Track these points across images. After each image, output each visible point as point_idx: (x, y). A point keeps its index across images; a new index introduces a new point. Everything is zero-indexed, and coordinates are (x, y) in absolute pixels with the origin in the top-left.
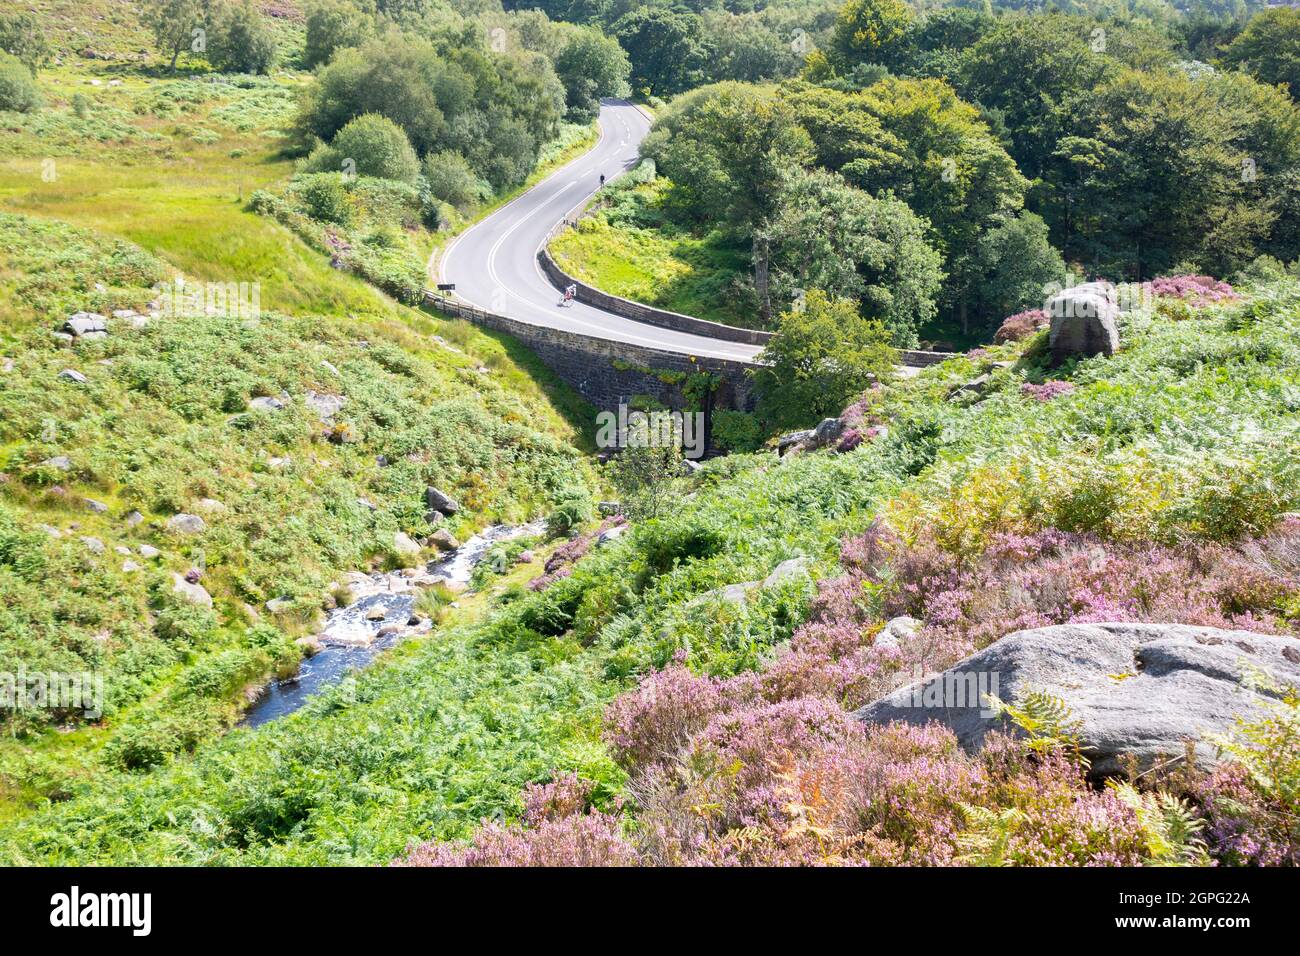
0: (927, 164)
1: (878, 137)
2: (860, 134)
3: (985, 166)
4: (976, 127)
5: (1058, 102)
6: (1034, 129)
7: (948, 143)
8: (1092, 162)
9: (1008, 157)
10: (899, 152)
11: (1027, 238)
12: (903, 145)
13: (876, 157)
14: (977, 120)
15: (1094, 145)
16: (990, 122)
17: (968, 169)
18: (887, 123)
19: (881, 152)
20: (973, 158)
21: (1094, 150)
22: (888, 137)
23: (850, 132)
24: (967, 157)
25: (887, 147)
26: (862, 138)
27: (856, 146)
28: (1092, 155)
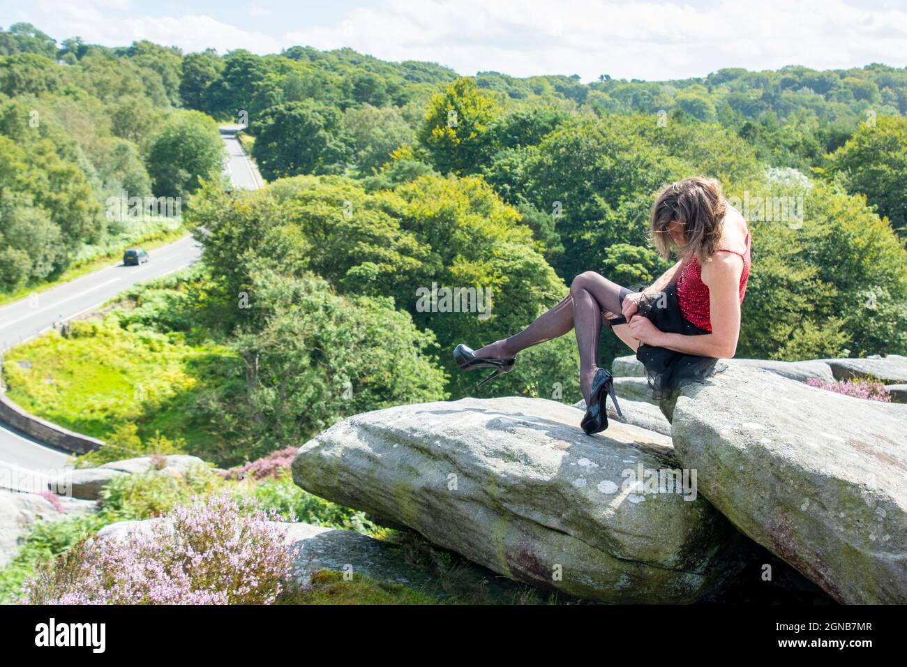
0: (453, 270)
1: (397, 239)
2: (373, 236)
3: (519, 274)
4: (517, 231)
5: (614, 207)
6: (588, 236)
7: (478, 247)
8: (638, 272)
9: (546, 265)
10: (418, 257)
11: (559, 354)
12: (425, 249)
13: (390, 262)
14: (519, 223)
15: (642, 254)
16: (536, 227)
17: (498, 278)
18: (408, 224)
19: (396, 257)
20: (506, 265)
21: (642, 260)
22: (409, 239)
23: (362, 234)
24: (500, 263)
25: (404, 251)
26: (377, 240)
27: (367, 248)
28: (639, 265)
